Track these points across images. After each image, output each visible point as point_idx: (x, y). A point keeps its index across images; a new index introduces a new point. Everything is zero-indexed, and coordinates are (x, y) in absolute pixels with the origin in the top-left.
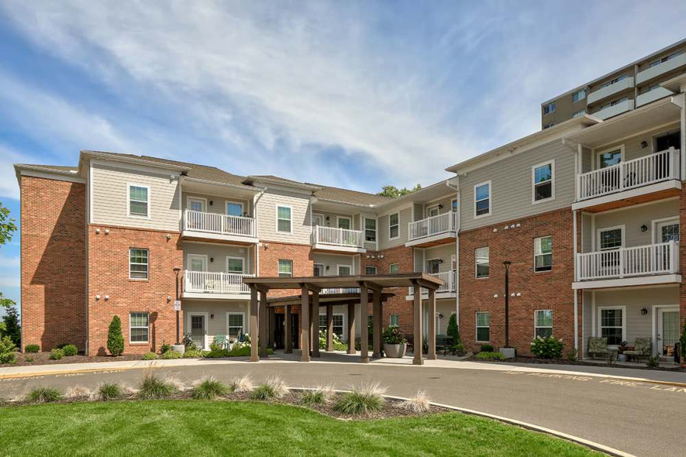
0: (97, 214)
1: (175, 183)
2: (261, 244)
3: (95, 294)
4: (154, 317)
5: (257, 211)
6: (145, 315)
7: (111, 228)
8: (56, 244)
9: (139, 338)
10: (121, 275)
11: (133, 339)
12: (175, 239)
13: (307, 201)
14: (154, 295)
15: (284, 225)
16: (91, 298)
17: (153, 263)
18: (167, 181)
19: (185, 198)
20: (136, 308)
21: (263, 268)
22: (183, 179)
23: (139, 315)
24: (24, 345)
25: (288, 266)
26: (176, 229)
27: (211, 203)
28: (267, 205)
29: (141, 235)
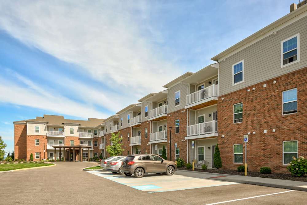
0: (29, 133)
1: (45, 125)
2: (66, 137)
3: (28, 149)
4: (40, 153)
5: (65, 130)
6: (39, 153)
7: (31, 135)
8: (21, 138)
9: (37, 158)
10: (33, 145)
11: (36, 158)
12: (45, 137)
13: (78, 127)
14: (40, 149)
15: (72, 133)
16: (27, 150)
17: (40, 142)
18: (44, 125)
19: (48, 128)
20: (37, 152)
21: (66, 142)
22: (47, 124)
23: (37, 153)
24: (15, 159)
25: (73, 142)
26: (46, 135)
27: (54, 128)
28: (67, 128)
29: (37, 136)
